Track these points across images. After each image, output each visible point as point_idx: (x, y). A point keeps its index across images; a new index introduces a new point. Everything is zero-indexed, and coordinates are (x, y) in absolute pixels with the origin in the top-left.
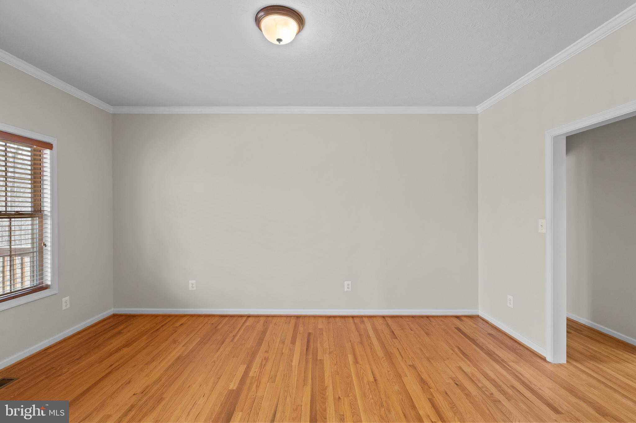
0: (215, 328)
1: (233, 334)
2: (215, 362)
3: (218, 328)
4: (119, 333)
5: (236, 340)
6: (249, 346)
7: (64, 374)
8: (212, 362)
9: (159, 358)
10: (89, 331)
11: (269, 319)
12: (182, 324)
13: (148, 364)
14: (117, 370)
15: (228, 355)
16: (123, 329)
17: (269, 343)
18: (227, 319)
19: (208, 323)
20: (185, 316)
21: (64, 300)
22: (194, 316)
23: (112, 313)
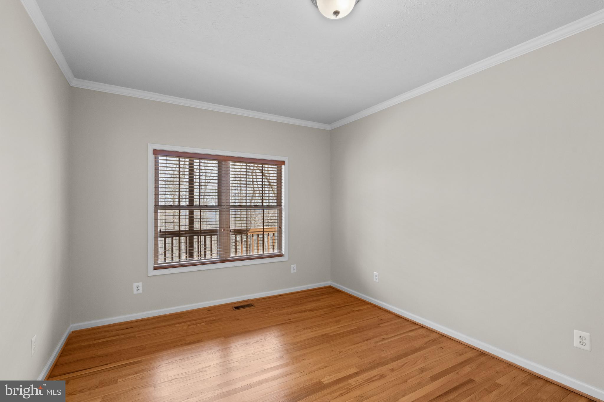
0: (378, 324)
1: (385, 337)
2: (340, 352)
3: (381, 325)
4: (319, 300)
5: (379, 344)
6: (383, 356)
7: (270, 313)
8: (338, 351)
9: (315, 328)
10: (307, 292)
11: (443, 339)
12: (359, 310)
13: (305, 329)
14: (288, 324)
15: (357, 353)
16: (321, 299)
17: (407, 363)
18: (400, 320)
19: (380, 317)
20: (370, 304)
21: (293, 266)
22: (376, 307)
23: (329, 285)
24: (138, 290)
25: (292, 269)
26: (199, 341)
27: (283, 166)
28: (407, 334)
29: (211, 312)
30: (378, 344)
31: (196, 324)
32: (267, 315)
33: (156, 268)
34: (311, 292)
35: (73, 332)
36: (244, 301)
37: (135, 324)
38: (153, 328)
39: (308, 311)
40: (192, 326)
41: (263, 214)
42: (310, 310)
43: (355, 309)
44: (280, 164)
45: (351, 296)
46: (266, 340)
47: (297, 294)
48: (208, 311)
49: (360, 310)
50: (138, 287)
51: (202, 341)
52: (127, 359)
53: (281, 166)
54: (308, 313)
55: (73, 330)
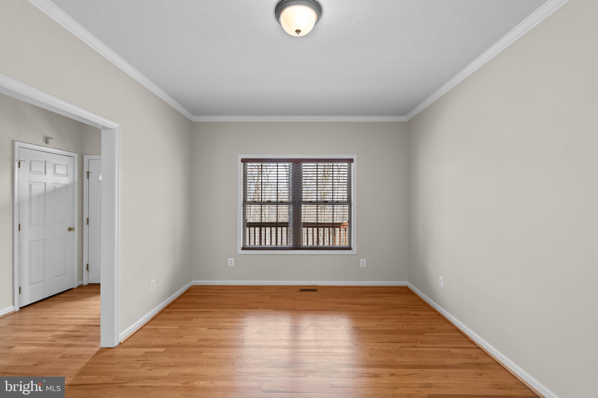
0: (423, 332)
1: (420, 345)
3: (426, 334)
4: (381, 297)
5: (405, 349)
7: (325, 299)
10: (377, 289)
12: (415, 314)
14: (332, 311)
16: (384, 297)
17: (416, 374)
18: (459, 334)
19: (432, 326)
20: (435, 311)
21: (362, 260)
22: (440, 315)
23: (405, 285)
24: (231, 264)
25: (361, 264)
26: (256, 308)
27: (352, 163)
28: (448, 349)
29: (281, 289)
30: (403, 349)
31: (264, 296)
32: (321, 301)
33: (244, 249)
34: (380, 289)
35: (194, 286)
36: (312, 286)
37: (228, 288)
38: (236, 293)
39: (361, 305)
40: (260, 297)
41: (333, 209)
42: (362, 305)
43: (411, 313)
44: (350, 161)
45: (420, 300)
46: (302, 319)
47: (364, 288)
48: (280, 288)
49: (417, 314)
50: (231, 262)
51: (257, 309)
52: (207, 308)
53: (351, 164)
54: (360, 306)
55: (193, 284)
